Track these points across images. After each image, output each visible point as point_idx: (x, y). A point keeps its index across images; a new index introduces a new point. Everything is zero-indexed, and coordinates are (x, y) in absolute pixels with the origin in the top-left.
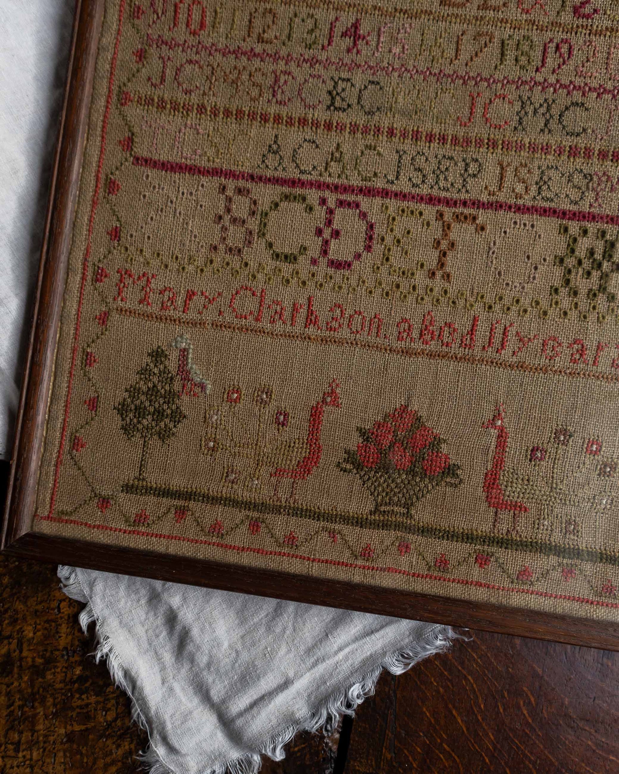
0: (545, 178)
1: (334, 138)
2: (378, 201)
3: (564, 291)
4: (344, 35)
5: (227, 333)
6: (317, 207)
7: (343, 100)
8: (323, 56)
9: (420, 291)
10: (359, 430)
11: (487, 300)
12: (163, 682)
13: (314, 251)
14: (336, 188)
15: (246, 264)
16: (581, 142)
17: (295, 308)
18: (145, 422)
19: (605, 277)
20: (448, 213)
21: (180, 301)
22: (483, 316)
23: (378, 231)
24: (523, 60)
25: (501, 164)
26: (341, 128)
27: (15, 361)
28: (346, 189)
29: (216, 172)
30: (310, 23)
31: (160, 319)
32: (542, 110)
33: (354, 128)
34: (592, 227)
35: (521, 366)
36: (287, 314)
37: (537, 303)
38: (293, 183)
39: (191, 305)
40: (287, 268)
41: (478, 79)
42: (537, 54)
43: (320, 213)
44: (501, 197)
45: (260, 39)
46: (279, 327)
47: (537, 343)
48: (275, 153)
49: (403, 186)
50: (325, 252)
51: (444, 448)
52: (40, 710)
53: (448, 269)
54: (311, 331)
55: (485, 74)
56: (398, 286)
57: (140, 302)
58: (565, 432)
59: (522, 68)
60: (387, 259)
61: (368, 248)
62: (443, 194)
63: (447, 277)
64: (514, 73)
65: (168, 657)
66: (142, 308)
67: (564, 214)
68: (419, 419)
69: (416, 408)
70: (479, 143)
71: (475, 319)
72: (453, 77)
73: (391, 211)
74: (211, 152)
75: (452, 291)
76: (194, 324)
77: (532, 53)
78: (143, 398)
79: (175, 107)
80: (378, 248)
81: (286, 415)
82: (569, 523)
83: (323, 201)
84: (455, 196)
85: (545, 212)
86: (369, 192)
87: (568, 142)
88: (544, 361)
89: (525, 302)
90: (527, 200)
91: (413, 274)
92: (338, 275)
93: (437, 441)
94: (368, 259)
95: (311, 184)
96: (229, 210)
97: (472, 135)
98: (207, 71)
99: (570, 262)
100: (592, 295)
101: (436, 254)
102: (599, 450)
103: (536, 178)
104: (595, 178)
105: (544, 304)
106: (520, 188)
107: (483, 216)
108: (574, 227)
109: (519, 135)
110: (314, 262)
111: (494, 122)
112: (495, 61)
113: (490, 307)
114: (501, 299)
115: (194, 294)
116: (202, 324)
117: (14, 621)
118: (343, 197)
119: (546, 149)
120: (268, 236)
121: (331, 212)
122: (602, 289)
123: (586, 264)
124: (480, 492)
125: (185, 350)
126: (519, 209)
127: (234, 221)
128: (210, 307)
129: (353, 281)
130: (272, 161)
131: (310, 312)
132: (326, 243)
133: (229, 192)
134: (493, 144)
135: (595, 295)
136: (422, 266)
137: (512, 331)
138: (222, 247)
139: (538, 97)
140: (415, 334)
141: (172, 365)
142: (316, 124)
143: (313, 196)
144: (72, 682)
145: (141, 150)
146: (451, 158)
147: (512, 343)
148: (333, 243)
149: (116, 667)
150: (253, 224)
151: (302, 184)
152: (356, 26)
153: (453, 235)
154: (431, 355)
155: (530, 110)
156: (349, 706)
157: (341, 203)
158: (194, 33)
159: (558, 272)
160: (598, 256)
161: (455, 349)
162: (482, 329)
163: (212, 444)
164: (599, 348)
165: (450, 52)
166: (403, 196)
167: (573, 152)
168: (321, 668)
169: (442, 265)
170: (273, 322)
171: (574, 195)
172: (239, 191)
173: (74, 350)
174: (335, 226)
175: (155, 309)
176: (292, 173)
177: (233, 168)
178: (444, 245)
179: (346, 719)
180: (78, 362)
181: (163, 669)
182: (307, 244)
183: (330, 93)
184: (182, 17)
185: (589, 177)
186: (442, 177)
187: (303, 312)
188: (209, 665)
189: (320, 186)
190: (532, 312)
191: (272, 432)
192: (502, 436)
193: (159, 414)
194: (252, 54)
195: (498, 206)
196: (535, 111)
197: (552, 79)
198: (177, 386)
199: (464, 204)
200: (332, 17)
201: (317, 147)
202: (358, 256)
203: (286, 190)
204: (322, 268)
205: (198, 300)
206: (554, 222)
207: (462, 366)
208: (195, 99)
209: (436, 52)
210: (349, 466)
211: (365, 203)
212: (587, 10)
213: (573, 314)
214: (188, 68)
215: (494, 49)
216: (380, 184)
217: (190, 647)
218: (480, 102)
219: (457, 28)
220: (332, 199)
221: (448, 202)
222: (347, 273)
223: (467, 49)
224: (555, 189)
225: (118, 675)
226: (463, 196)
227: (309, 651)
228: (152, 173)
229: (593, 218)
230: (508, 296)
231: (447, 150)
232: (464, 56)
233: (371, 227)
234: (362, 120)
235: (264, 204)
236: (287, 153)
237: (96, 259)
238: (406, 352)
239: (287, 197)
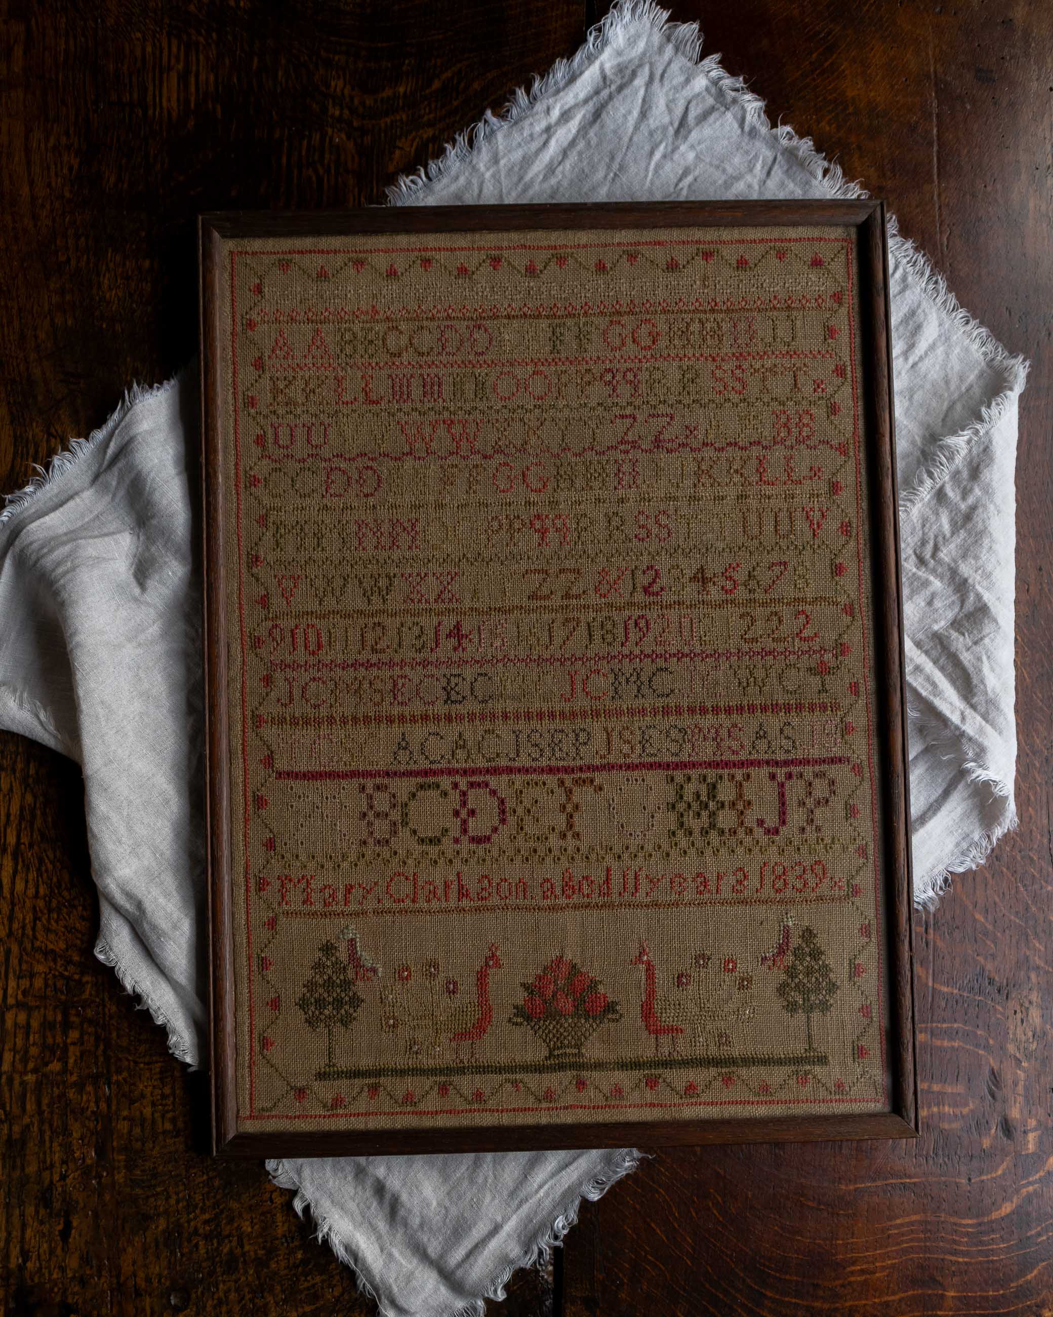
0: (647, 737)
1: (456, 728)
2: (505, 778)
3: (680, 833)
4: (449, 636)
5: (389, 918)
6: (451, 792)
7: (458, 694)
8: (433, 657)
9: (556, 852)
10: (523, 985)
11: (616, 850)
12: (382, 1250)
13: (455, 832)
14: (465, 772)
15: (395, 853)
16: (672, 701)
17: (447, 885)
18: (326, 1012)
19: (713, 815)
20: (568, 779)
21: (340, 896)
22: (615, 865)
23: (508, 805)
24: (609, 638)
25: (606, 729)
26: (460, 718)
27: (194, 975)
28: (474, 772)
29: (354, 774)
30: (416, 630)
31: (324, 915)
32: (633, 679)
33: (472, 717)
34: (694, 773)
35: (656, 904)
36: (440, 892)
37: (660, 847)
38: (426, 773)
39: (351, 897)
40: (433, 851)
41: (574, 659)
42: (620, 630)
43: (455, 796)
44: (612, 759)
45: (374, 650)
46: (435, 905)
47: (665, 882)
48: (405, 748)
49: (524, 761)
50: (465, 831)
51: (601, 989)
52: (270, 1299)
53: (577, 829)
54: (465, 903)
55: (578, 654)
56: (535, 851)
57: (304, 902)
58: (703, 956)
59: (609, 644)
60: (522, 829)
61: (503, 821)
62: (561, 763)
63: (577, 835)
64: (604, 650)
65: (382, 1225)
66: (306, 908)
67: (667, 766)
68: (574, 966)
69: (570, 957)
70: (584, 714)
71: (608, 870)
72: (551, 660)
73: (518, 785)
74: (346, 757)
75: (584, 849)
76: (357, 914)
77: (615, 631)
78: (321, 990)
79: (307, 722)
80: (511, 820)
81: (455, 983)
82: (720, 1036)
83: (455, 786)
84: (572, 764)
85: (651, 766)
86: (496, 771)
87: (660, 703)
88: (674, 897)
89: (649, 847)
90: (634, 759)
91: (546, 838)
92: (480, 849)
93: (594, 984)
94: (504, 830)
95: (442, 772)
96: (371, 807)
97: (577, 708)
98: (331, 685)
99: (681, 806)
100: (704, 832)
101: (563, 817)
102: (735, 967)
103: (639, 738)
104: (689, 732)
105: (665, 846)
106: (626, 748)
107: (599, 778)
108: (679, 776)
109: (618, 702)
110: (456, 841)
111: (594, 694)
112: (585, 642)
113: (619, 857)
114: (627, 848)
115: (352, 887)
116: (365, 913)
117: (231, 1221)
118: (474, 779)
119: (642, 711)
120: (410, 825)
121: (464, 794)
122: (713, 826)
123: (695, 806)
124: (640, 1023)
125: (352, 940)
126: (630, 767)
127: (378, 815)
128: (369, 897)
129: (495, 853)
130: (403, 756)
131: (461, 887)
132: (465, 822)
133: (370, 790)
134: (596, 714)
135: (707, 832)
136: (553, 829)
137: (643, 874)
138: (371, 841)
139: (627, 667)
140: (558, 891)
141: (343, 954)
142: (436, 718)
143: (445, 782)
144: (296, 1266)
145: (281, 764)
146: (562, 731)
147: (644, 884)
148: (471, 822)
149: (337, 1242)
150: (396, 815)
151: (434, 773)
152: (458, 626)
153: (575, 799)
154: (575, 907)
155: (623, 680)
156: (556, 1237)
157: (472, 785)
158: (314, 653)
159: (672, 817)
160: (704, 798)
161: (595, 899)
162: (616, 877)
163: (391, 1022)
164: (719, 877)
165: (545, 639)
166: (527, 771)
167: (666, 711)
168: (526, 1208)
169: (570, 826)
170: (428, 901)
171: (674, 748)
172: (378, 788)
173: (249, 958)
174: (470, 806)
175: (318, 907)
176: (424, 764)
177: (369, 768)
178: (569, 808)
179: (556, 1250)
180: (255, 968)
181: (379, 1238)
182: (448, 825)
183: (444, 688)
184: (300, 641)
185: (682, 731)
186: (557, 749)
187: (454, 887)
188: (422, 1225)
189: (451, 772)
190: (656, 855)
191: (445, 1001)
192: (650, 969)
193: (338, 1003)
194: (368, 665)
195: (610, 767)
196: (627, 681)
197: (637, 651)
198: (350, 974)
199: (581, 769)
200: (435, 621)
201: (442, 738)
202: (495, 830)
203: (420, 780)
204: (465, 846)
205: (357, 893)
206: (662, 774)
207: (605, 913)
208: (324, 711)
209: (533, 640)
210: (519, 1020)
211: (493, 781)
212: (656, 588)
213: (692, 851)
214: (313, 685)
215: (582, 630)
216: (503, 762)
217: (402, 1212)
218: (578, 679)
219: (547, 617)
220: (463, 783)
221: (567, 770)
222: (488, 846)
223: (560, 634)
224: (657, 745)
225: (340, 1251)
226: (579, 763)
227: (512, 1194)
228: (295, 784)
229: (694, 765)
230: (634, 843)
231: (558, 724)
232: (558, 641)
233: (502, 802)
234: (477, 708)
235: (403, 796)
236: (415, 747)
237: (256, 871)
238: (552, 908)
239: (422, 787)
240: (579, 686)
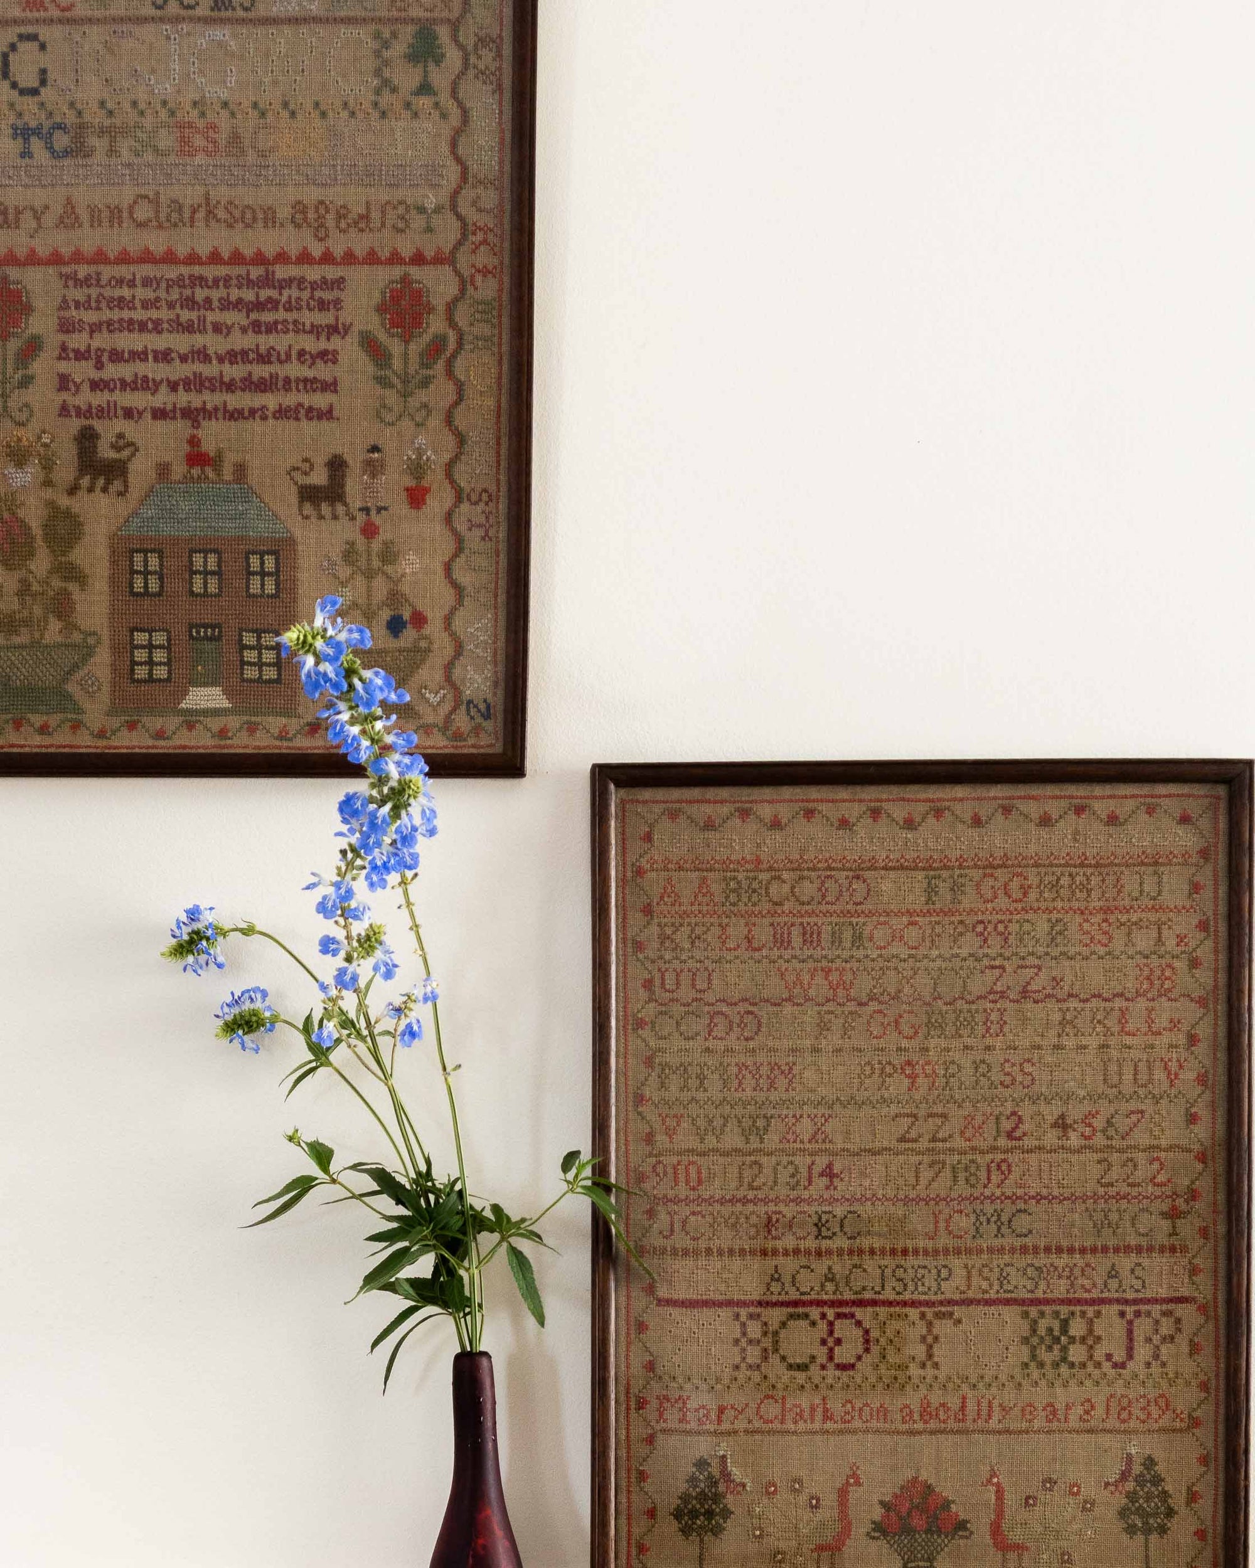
0: (1004, 1274)
1: (826, 1262)
2: (870, 1309)
3: (1033, 1364)
4: (821, 1175)
5: (757, 1437)
6: (819, 1321)
7: (828, 1229)
8: (806, 1195)
9: (916, 1381)
10: (881, 1503)
11: (973, 1381)
13: (822, 1359)
14: (833, 1304)
15: (765, 1377)
16: (1029, 1241)
17: (813, 1409)
18: (698, 1522)
19: (1064, 1349)
20: (929, 1312)
21: (713, 1416)
22: (970, 1394)
23: (874, 1334)
24: (973, 1180)
25: (966, 1266)
26: (829, 1252)
28: (841, 1303)
29: (729, 1303)
30: (791, 1169)
31: (699, 1433)
32: (994, 1219)
33: (840, 1252)
34: (1047, 1309)
35: (1008, 1431)
36: (806, 1415)
37: (1012, 1377)
38: (795, 1304)
39: (724, 1417)
40: (801, 1377)
41: (938, 1199)
42: (983, 1174)
43: (823, 1326)
44: (971, 1294)
45: (751, 1187)
46: (801, 1426)
47: (1017, 1411)
48: (778, 1280)
49: (888, 1294)
50: (831, 1358)
51: (954, 1508)
53: (936, 1359)
54: (829, 1425)
55: (943, 1194)
56: (896, 1378)
57: (681, 1421)
58: (1050, 1480)
59: (972, 1186)
60: (884, 1357)
61: (867, 1350)
62: (923, 1297)
63: (936, 1365)
64: (967, 1192)
66: (683, 1426)
67: (1022, 1302)
68: (929, 1487)
69: (925, 1478)
70: (946, 1252)
71: (964, 1398)
72: (918, 1200)
73: (881, 1318)
74: (722, 1287)
75: (942, 1377)
76: (729, 1433)
77: (978, 1173)
78: (694, 1502)
79: (686, 1253)
80: (875, 1349)
81: (818, 1500)
82: (1063, 1554)
83: (823, 1316)
84: (933, 1298)
85: (1007, 1302)
86: (861, 1303)
87: (1018, 1243)
88: (1024, 1425)
89: (1003, 1378)
90: (992, 1295)
91: (907, 1367)
92: (845, 1375)
93: (947, 1504)
94: (867, 1359)
95: (811, 1303)
96: (744, 1334)
97: (940, 1246)
98: (709, 1219)
99: (1035, 1341)
100: (1056, 1365)
101: (923, 1348)
102: (1078, 1492)
103: (997, 1275)
104: (1045, 1269)
105: (1018, 1378)
106: (985, 1285)
107: (958, 1312)
108: (1033, 1311)
109: (979, 1241)
110: (823, 1367)
111: (956, 1232)
112: (949, 1183)
113: (974, 1386)
114: (982, 1377)
115: (725, 1408)
116: (735, 1432)
118: (839, 1310)
119: (1001, 1250)
120: (781, 1351)
121: (831, 1324)
122: (1064, 1359)
123: (1048, 1340)
124: (988, 1540)
125: (724, 1457)
126: (988, 1303)
127: (750, 1342)
128: (740, 1417)
129: (859, 1380)
130: (775, 1287)
131: (826, 1410)
132: (831, 1350)
133: (743, 1318)
134: (958, 1252)
135: (1058, 1365)
136: (914, 1358)
137: (996, 1403)
138: (743, 1365)
139: (989, 1208)
140: (916, 1417)
141: (715, 1471)
142: (808, 1252)
143: (815, 1313)
145: (663, 1292)
146: (925, 1267)
147: (996, 1415)
148: (837, 1350)
150: (767, 1343)
151: (804, 1304)
152: (830, 1166)
153: (935, 1331)
154: (932, 1433)
155: (983, 1219)
157: (839, 1316)
158: (694, 1189)
159: (1025, 1351)
160: (1056, 1333)
161: (951, 1424)
162: (971, 1406)
163: (758, 1533)
164: (1068, 1407)
165: (913, 1181)
166: (890, 1304)
167: (1024, 1250)
169: (930, 1356)
170: (796, 1422)
171: (1030, 1285)
172: (751, 1316)
173: (629, 1470)
174: (836, 1336)
175: (693, 1425)
176: (794, 1295)
177: (742, 1298)
178: (930, 1339)
180: (633, 1480)
182: (815, 1353)
183: (816, 1225)
184: (682, 1177)
185: (1038, 1269)
186: (919, 1283)
187: (820, 1410)
189: (819, 1303)
190: (1010, 1385)
191: (807, 1515)
192: (1000, 1492)
193: (710, 1514)
194: (745, 1201)
195: (969, 1302)
196: (988, 1221)
197: (998, 1193)
198: (722, 1488)
199: (941, 1303)
200: (808, 1160)
201: (812, 1271)
202: (859, 1358)
203: (791, 1310)
204: (831, 1373)
205: (729, 1413)
206: (1018, 1309)
207: (958, 1438)
208: (703, 1244)
209: (901, 1181)
210: (876, 1534)
211: (859, 1312)
212: (1018, 1134)
213: (1043, 1383)
214: (693, 1218)
215: (947, 1173)
216: (868, 1295)
218: (942, 1217)
219: (915, 1159)
220: (830, 1313)
221: (929, 1304)
222: (851, 1373)
223: (926, 1175)
224: (1014, 1282)
226: (940, 1297)
228: (676, 1312)
229: (1047, 1302)
230: (989, 1374)
231: (922, 1260)
232: (923, 1182)
233: (867, 1332)
234: (844, 1243)
235: (774, 1325)
236: (787, 1279)
237: (637, 1391)
238: (912, 1433)
239: (791, 1316)
240: (942, 1225)
